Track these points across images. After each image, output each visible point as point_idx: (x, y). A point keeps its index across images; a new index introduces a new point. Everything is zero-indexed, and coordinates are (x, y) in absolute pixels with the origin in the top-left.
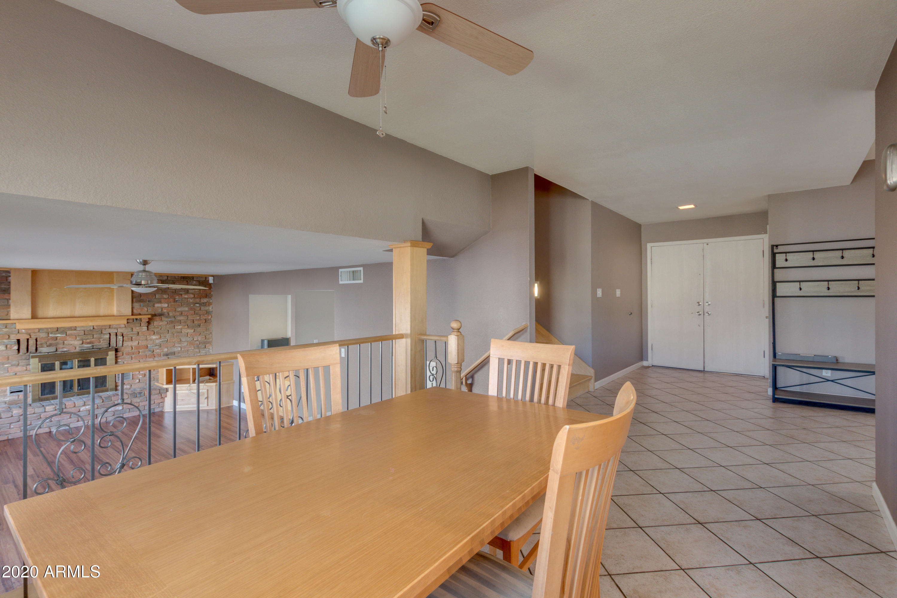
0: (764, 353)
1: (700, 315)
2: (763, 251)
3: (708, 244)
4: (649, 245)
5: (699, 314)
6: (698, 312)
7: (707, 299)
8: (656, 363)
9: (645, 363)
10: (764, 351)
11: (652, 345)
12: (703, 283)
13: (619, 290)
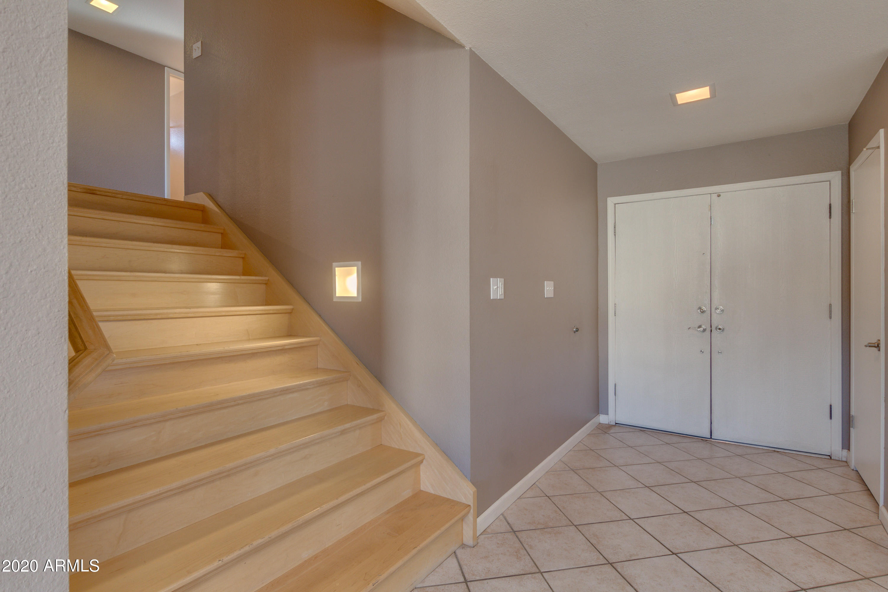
0: (831, 408)
1: (704, 330)
2: (830, 205)
3: (719, 196)
4: (611, 201)
5: (701, 329)
6: (700, 327)
7: (715, 303)
8: (622, 419)
9: (603, 419)
10: (831, 406)
11: (615, 385)
12: (709, 270)
13: (552, 283)
